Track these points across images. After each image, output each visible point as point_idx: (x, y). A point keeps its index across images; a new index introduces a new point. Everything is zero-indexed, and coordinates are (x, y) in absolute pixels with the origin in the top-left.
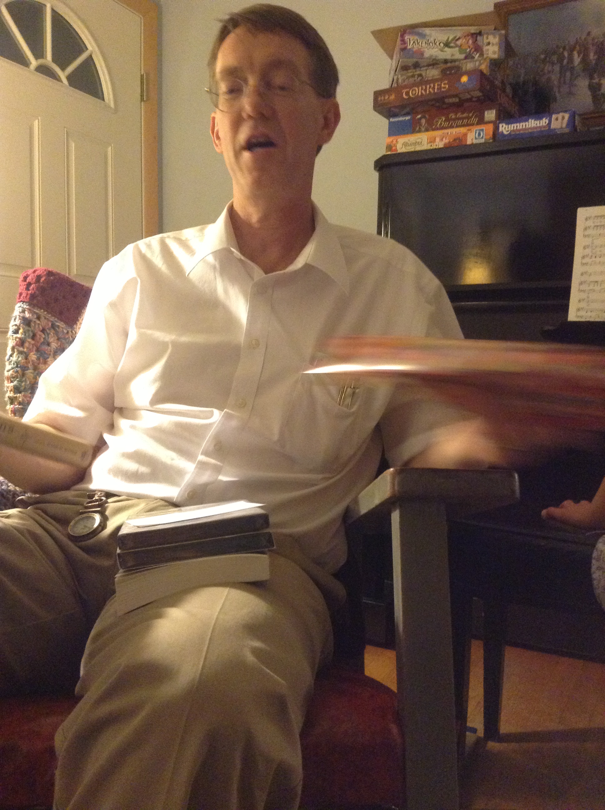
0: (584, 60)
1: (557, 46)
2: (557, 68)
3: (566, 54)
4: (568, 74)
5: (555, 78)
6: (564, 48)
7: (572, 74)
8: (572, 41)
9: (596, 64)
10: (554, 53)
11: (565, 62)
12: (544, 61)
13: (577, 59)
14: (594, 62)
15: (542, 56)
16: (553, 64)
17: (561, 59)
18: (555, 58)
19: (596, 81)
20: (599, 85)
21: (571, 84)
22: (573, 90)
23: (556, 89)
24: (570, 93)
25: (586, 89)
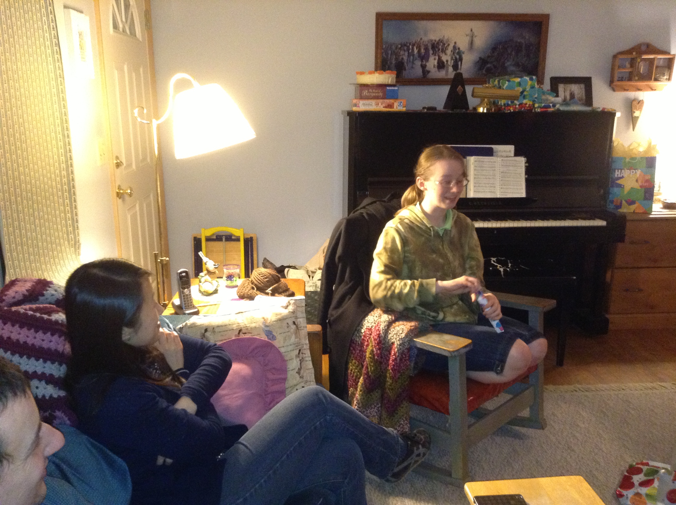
0: (419, 52)
1: (407, 43)
2: (406, 54)
3: (411, 47)
4: (412, 57)
5: (405, 58)
6: (410, 44)
7: (413, 58)
8: (414, 41)
9: (425, 55)
10: (405, 45)
11: (410, 51)
12: (400, 48)
13: (416, 51)
14: (423, 54)
15: (400, 46)
16: (405, 51)
17: (408, 50)
18: (406, 48)
19: (424, 63)
20: (426, 66)
21: (413, 63)
22: (414, 66)
23: (405, 64)
24: (412, 67)
25: (420, 67)
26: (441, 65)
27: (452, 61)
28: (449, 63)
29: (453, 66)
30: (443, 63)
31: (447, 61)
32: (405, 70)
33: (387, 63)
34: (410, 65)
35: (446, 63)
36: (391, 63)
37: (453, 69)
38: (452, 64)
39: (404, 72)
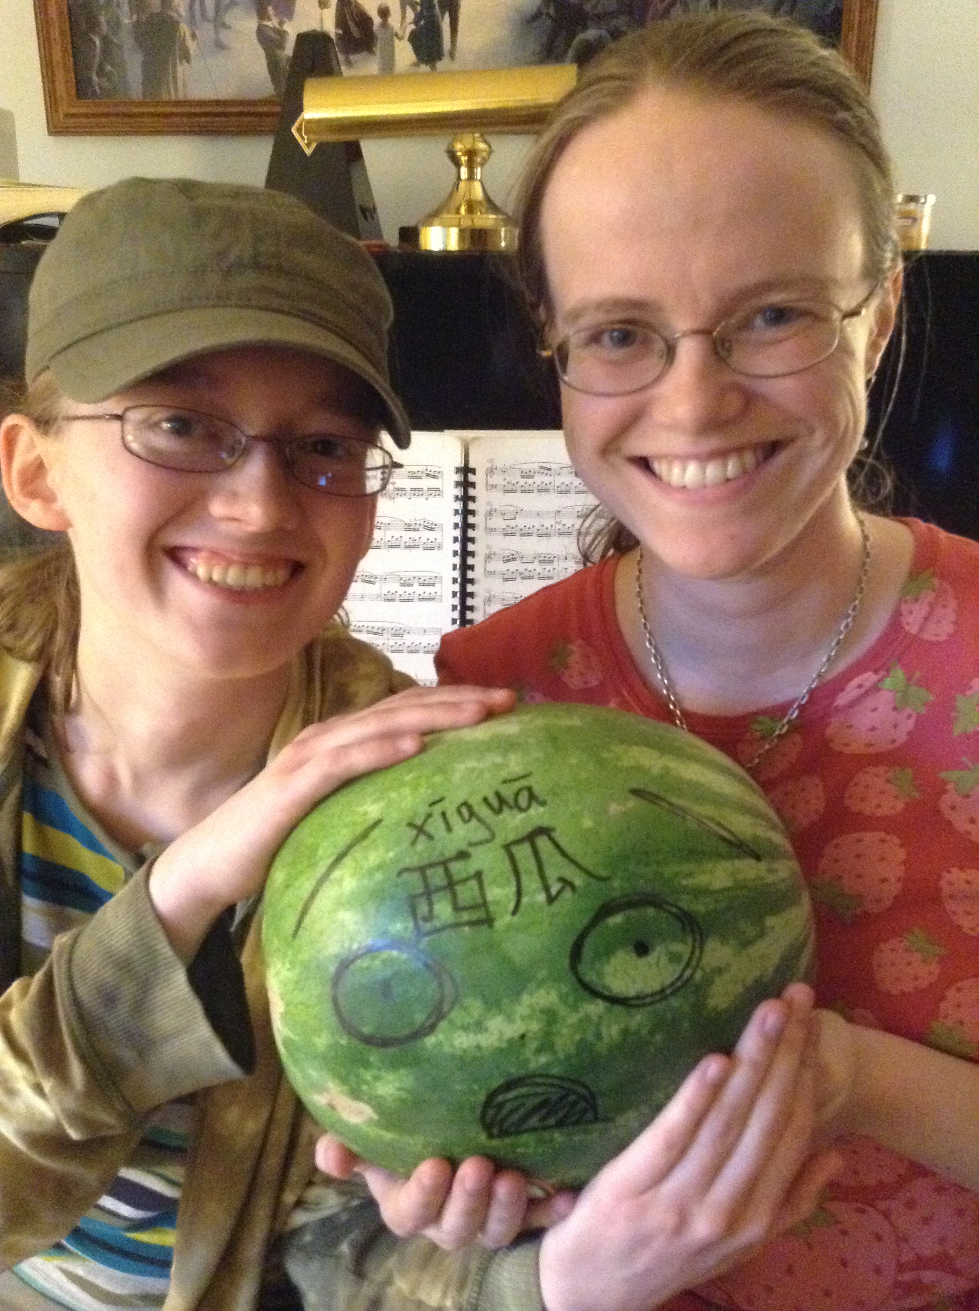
21: (220, 24)
22: (224, 35)
23: (184, 28)
24: (220, 46)
25: (255, 40)
26: (355, 32)
27: (410, 15)
28: (394, 21)
29: (415, 39)
30: (364, 21)
31: (384, 13)
32: (186, 56)
33: (93, 24)
34: (207, 31)
35: (377, 20)
36: (116, 25)
37: (417, 49)
38: (413, 27)
39: (182, 69)
